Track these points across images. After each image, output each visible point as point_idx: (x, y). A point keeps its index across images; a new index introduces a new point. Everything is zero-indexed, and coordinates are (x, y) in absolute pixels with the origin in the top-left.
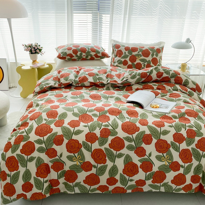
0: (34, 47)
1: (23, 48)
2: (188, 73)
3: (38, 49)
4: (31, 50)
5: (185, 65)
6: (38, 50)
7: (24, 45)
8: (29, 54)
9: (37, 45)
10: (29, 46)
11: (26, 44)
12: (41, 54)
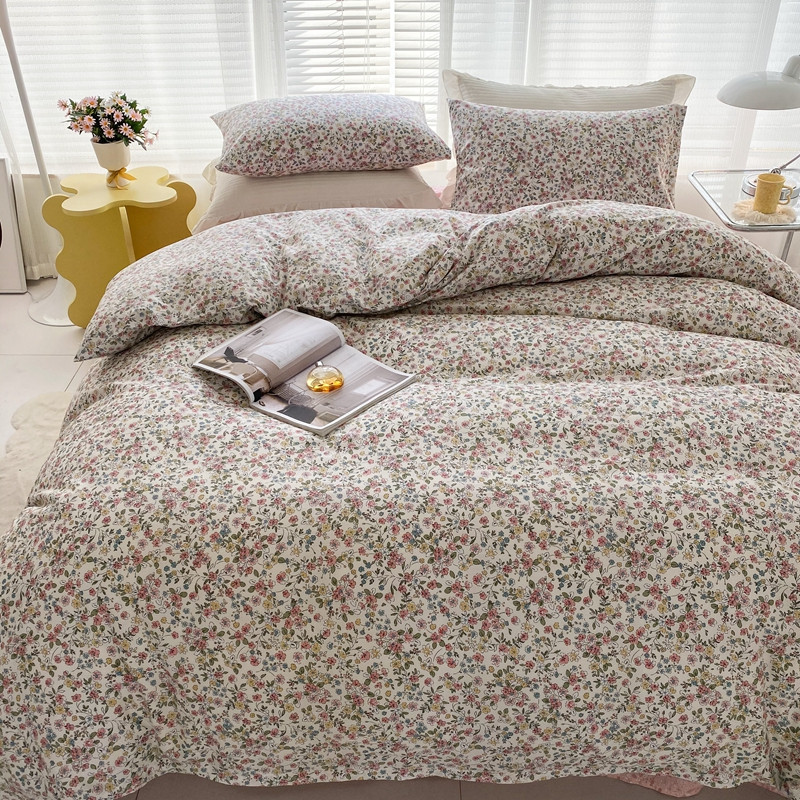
0: (107, 112)
1: (63, 117)
2: (784, 217)
3: (126, 120)
4: (97, 125)
5: (775, 185)
6: (125, 126)
7: (69, 103)
8: (90, 143)
9: (122, 104)
10: (88, 108)
11: (77, 101)
12: (141, 143)
